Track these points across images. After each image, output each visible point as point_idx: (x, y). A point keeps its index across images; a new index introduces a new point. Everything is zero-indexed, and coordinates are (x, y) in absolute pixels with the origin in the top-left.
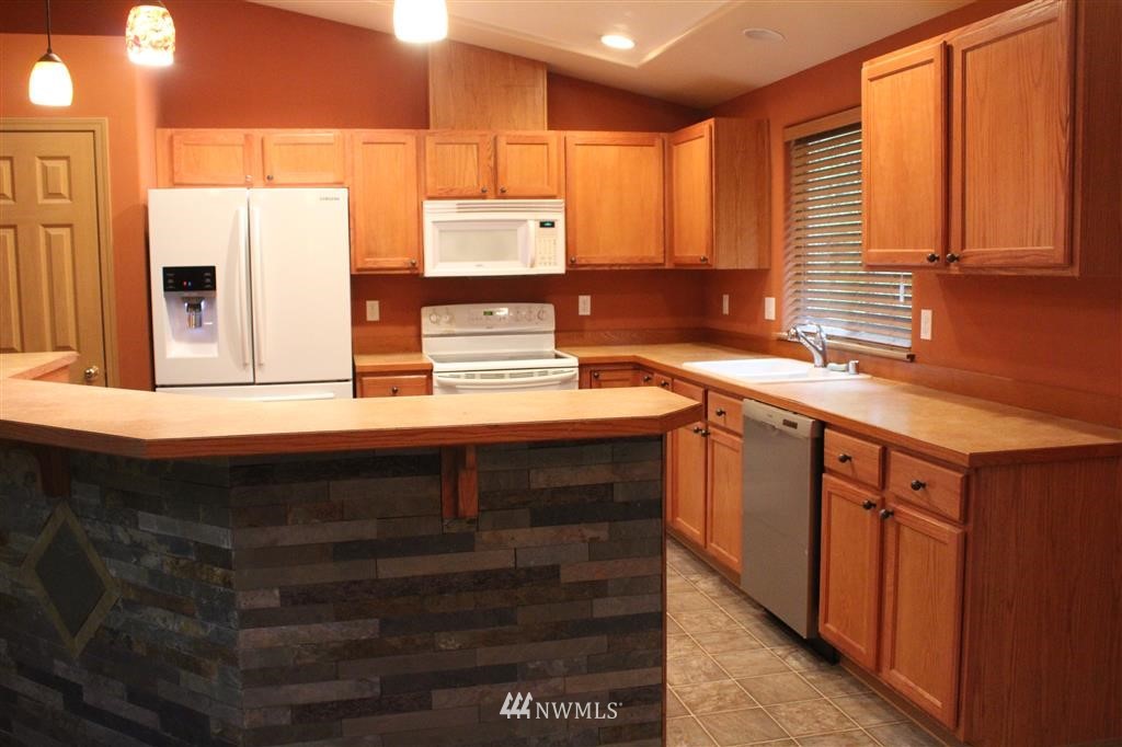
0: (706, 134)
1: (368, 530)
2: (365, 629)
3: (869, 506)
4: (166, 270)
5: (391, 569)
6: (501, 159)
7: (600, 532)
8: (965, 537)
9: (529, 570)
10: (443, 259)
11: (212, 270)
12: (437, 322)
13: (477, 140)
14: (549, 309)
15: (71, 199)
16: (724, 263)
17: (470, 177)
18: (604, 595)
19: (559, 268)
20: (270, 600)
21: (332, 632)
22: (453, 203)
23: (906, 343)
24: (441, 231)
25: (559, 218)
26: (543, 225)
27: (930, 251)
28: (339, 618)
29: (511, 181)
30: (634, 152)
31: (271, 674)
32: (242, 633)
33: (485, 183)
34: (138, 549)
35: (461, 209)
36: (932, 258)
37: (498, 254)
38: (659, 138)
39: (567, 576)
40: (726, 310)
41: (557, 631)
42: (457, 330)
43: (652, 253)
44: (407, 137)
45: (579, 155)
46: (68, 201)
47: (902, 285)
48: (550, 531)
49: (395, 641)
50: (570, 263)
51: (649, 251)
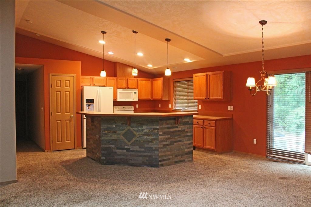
0: (161, 80)
1: (170, 126)
2: (169, 136)
3: (202, 127)
4: (86, 99)
5: (172, 130)
6: (128, 82)
7: (188, 126)
8: (215, 128)
9: (182, 130)
10: (120, 98)
11: (93, 99)
12: (116, 109)
13: (125, 79)
14: (133, 106)
15: (70, 87)
16: (164, 99)
17: (124, 85)
18: (188, 133)
19: (137, 100)
20: (161, 133)
21: (166, 136)
22: (122, 89)
23: (197, 110)
24: (120, 94)
25: (137, 92)
26: (135, 93)
27: (205, 98)
28: (167, 135)
29: (130, 86)
30: (147, 82)
31: (161, 141)
32: (159, 137)
33: (126, 86)
34: (143, 130)
35: (123, 90)
36: (205, 99)
37: (128, 98)
38: (151, 79)
39: (185, 131)
40: (160, 106)
41: (185, 136)
42: (119, 110)
43: (149, 98)
44: (115, 78)
45: (139, 82)
46: (69, 88)
47: (196, 102)
48: (184, 126)
49: (171, 138)
50: (138, 99)
51: (149, 97)
